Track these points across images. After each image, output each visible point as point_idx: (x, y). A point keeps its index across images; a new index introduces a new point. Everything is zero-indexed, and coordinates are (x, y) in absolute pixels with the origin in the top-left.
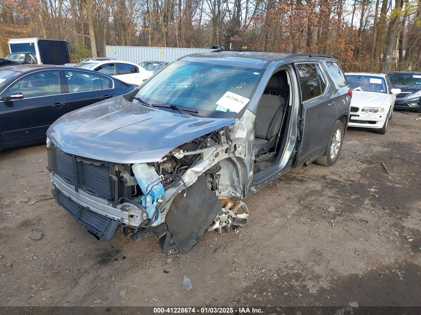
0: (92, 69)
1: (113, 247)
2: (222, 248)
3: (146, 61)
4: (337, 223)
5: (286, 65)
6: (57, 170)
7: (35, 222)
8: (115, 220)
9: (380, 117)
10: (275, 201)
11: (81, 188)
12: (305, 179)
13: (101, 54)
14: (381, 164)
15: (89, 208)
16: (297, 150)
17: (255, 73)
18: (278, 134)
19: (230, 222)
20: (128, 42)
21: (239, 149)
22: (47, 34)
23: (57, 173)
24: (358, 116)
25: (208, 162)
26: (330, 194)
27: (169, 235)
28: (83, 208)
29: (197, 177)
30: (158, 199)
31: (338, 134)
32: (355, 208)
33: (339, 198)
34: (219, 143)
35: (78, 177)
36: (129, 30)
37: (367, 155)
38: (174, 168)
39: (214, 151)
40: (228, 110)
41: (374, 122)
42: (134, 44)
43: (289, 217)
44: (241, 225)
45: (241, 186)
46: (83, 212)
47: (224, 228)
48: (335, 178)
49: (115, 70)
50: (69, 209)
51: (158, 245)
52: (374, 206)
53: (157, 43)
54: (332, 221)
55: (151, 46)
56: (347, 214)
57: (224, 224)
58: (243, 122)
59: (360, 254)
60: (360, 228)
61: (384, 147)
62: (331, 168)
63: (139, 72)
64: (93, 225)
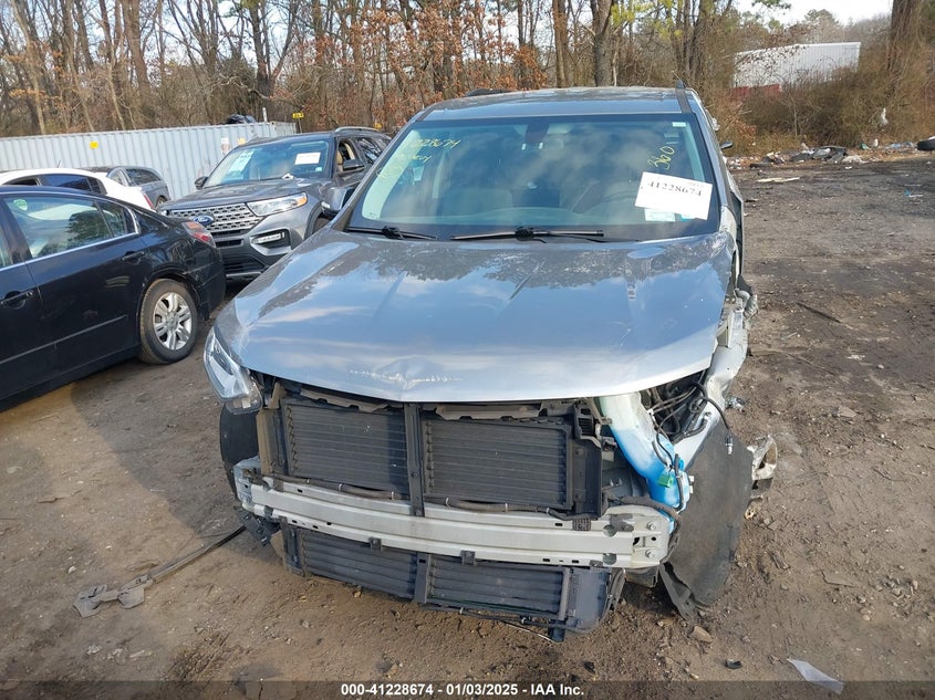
6: (295, 469)
8: (586, 568)
15: (472, 553)
17: (675, 124)
35: (421, 469)
44: (762, 496)
46: (439, 573)
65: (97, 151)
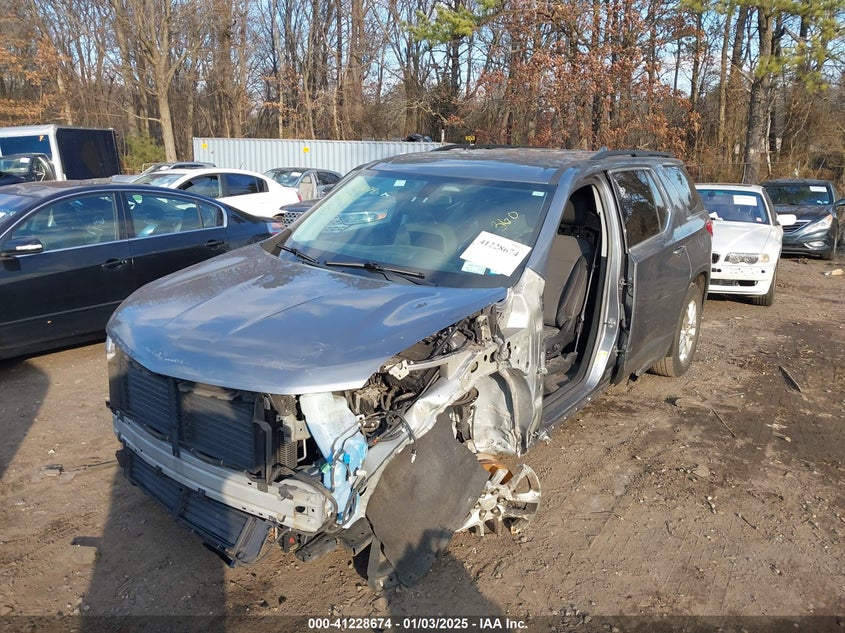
0: (174, 186)
1: (254, 575)
2: (490, 568)
3: (275, 167)
4: (719, 502)
5: (593, 176)
6: (128, 408)
7: (79, 522)
8: (264, 520)
9: (763, 272)
10: (582, 457)
11: (188, 449)
12: (634, 407)
13: (184, 155)
14: (780, 368)
15: (204, 491)
16: (619, 347)
17: (535, 193)
18: (580, 315)
19: (503, 510)
20: (238, 130)
21: (517, 352)
22: (73, 117)
23: (130, 416)
24: (719, 271)
25: (457, 382)
26: (690, 438)
27: (376, 545)
28: (190, 491)
29: (435, 416)
30: (357, 469)
31: (692, 310)
32: (749, 467)
33: (712, 446)
34: (476, 340)
35: (180, 423)
36: (239, 107)
37: (746, 351)
38: (385, 398)
39: (468, 360)
40: (488, 270)
41: (751, 283)
42: (249, 134)
43: (618, 493)
44: (525, 517)
45: (518, 429)
46: (191, 501)
47: (490, 525)
48: (695, 402)
49: (220, 188)
50: (157, 492)
51: (351, 566)
52: (787, 462)
53: (297, 132)
54: (710, 498)
55: (284, 137)
56: (737, 482)
57: (489, 516)
58: (521, 296)
59: (783, 572)
60: (770, 513)
61: (777, 332)
62: (682, 381)
63: (267, 191)
64: (214, 530)
65: (308, 154)
